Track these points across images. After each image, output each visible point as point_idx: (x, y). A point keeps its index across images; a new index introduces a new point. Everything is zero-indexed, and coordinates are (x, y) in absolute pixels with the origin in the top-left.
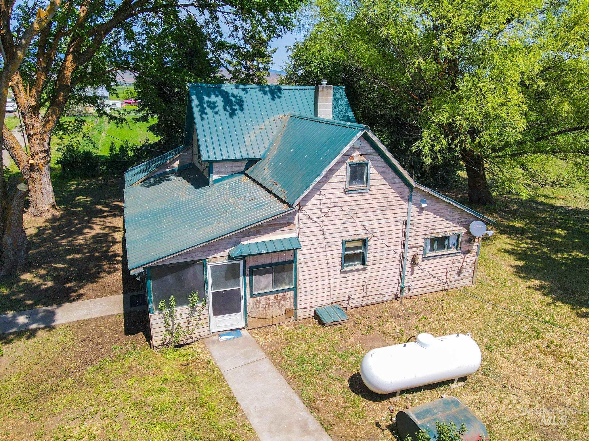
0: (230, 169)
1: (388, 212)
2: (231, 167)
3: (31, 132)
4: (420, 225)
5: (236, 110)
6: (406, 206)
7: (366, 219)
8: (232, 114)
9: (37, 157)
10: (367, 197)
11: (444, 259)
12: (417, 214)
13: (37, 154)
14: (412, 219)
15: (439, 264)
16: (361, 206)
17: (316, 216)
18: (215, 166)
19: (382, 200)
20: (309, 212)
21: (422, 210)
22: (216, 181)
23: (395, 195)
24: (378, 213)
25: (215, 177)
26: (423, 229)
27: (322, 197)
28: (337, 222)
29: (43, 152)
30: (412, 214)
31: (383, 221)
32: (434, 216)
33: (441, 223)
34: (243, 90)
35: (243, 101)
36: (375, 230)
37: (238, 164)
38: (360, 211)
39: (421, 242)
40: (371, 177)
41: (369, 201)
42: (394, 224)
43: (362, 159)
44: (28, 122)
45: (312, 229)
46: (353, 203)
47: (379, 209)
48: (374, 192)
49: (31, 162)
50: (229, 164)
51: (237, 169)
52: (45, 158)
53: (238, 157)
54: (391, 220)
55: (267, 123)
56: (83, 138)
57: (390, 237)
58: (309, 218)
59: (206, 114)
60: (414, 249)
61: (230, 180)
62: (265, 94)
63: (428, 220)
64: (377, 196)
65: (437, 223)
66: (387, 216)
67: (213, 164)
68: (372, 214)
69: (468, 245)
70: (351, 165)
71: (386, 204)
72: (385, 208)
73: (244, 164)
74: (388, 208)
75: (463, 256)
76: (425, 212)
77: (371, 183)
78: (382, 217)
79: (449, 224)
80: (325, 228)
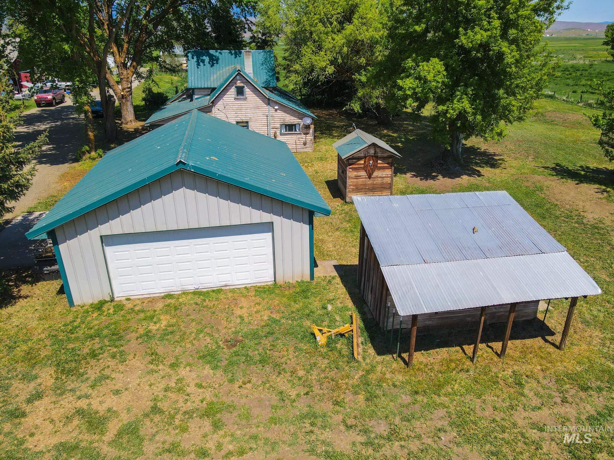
0: (203, 93)
1: (258, 110)
2: (204, 92)
3: (122, 77)
4: (276, 118)
5: (215, 63)
6: (267, 108)
7: (247, 112)
8: (212, 66)
9: (125, 91)
10: (246, 102)
11: (293, 136)
12: (274, 112)
13: (125, 89)
14: (271, 114)
15: (290, 138)
16: (244, 106)
17: (222, 109)
18: (196, 91)
19: (254, 104)
20: (218, 107)
21: (276, 110)
22: (196, 99)
23: (261, 102)
24: (252, 110)
25: (196, 97)
26: (278, 119)
27: (224, 101)
28: (232, 113)
29: (128, 88)
30: (271, 112)
31: (255, 114)
32: (284, 113)
33: (288, 117)
34: (220, 53)
35: (219, 59)
36: (252, 118)
37: (207, 90)
38: (243, 108)
39: (278, 126)
40: (247, 93)
41: (247, 104)
42: (262, 116)
43: (242, 85)
44: (120, 72)
45: (220, 115)
46: (239, 105)
47: (253, 108)
48: (249, 100)
49: (122, 93)
50: (203, 90)
51: (206, 93)
52: (129, 91)
53: (206, 86)
54: (259, 114)
55: (224, 70)
56: (152, 82)
57: (260, 122)
58: (219, 110)
59: (200, 66)
60: (275, 129)
61: (203, 98)
62: (232, 54)
63: (280, 115)
64: (251, 102)
65: (286, 117)
66: (257, 112)
67: (195, 90)
68: (249, 110)
69: (306, 130)
70: (236, 87)
71: (256, 106)
72: (256, 108)
73: (210, 90)
74: (258, 108)
75: (305, 136)
76: (278, 111)
77: (247, 96)
78: (255, 112)
79: (293, 118)
80: (227, 115)
